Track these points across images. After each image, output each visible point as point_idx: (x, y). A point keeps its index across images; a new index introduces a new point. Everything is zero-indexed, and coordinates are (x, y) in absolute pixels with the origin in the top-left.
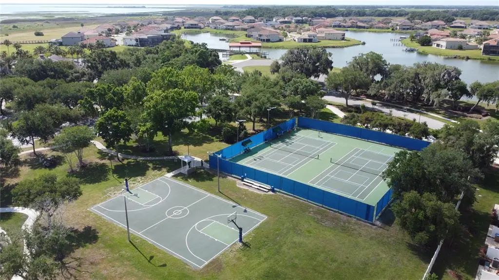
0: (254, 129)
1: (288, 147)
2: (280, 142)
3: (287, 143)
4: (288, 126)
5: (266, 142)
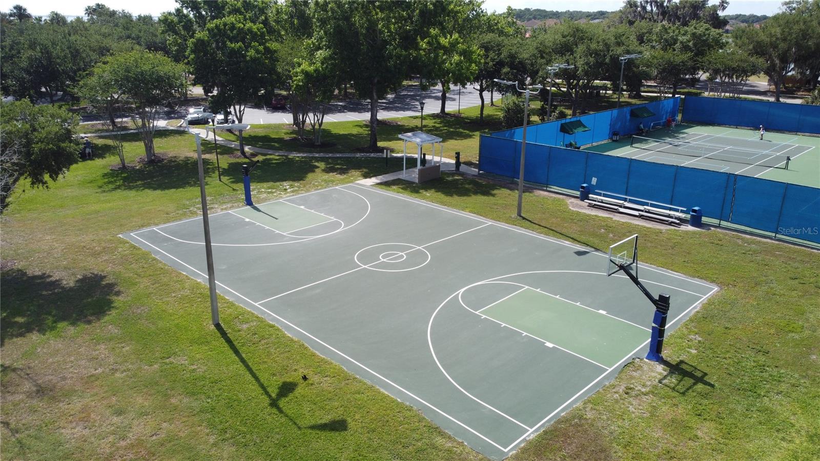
1: (682, 149)
4: (663, 115)
5: (615, 139)
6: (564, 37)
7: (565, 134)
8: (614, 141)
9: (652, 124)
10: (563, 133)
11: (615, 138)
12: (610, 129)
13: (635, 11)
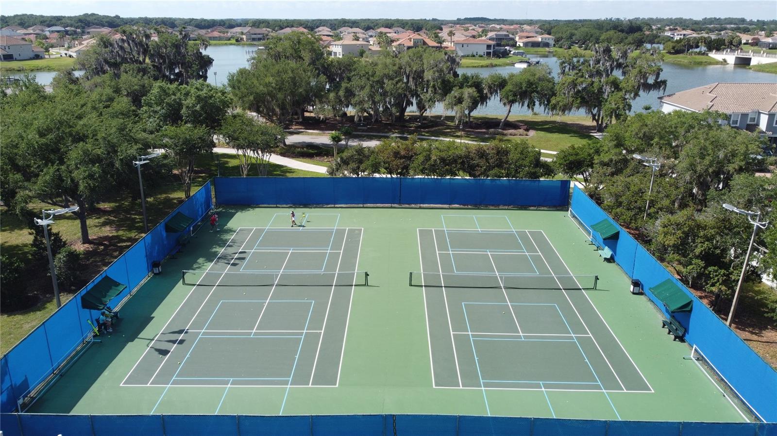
0: (86, 240)
1: (242, 269)
2: (201, 260)
3: (224, 257)
4: (199, 208)
5: (158, 272)
6: (42, 135)
7: (92, 310)
8: (155, 274)
9: (192, 229)
10: (88, 310)
11: (156, 271)
12: (147, 260)
13: (112, 51)
